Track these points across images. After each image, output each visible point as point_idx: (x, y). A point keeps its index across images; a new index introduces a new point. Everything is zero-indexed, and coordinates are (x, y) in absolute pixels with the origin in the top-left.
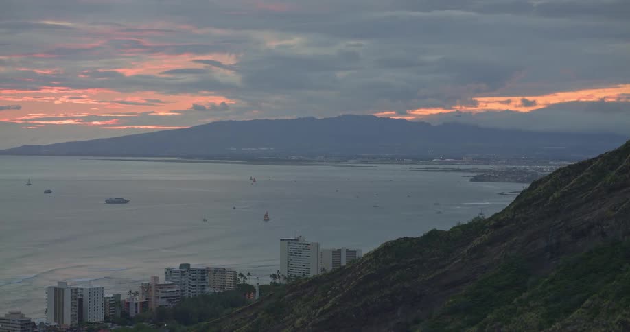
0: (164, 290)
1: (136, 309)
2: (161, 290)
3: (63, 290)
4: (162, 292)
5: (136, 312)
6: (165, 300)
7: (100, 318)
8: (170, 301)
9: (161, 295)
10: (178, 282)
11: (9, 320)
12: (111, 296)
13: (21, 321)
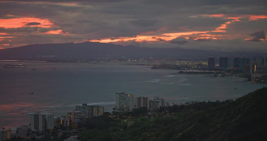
0: (78, 115)
1: (67, 123)
2: (76, 115)
3: (38, 115)
4: (77, 116)
5: (67, 125)
6: (78, 119)
7: (53, 128)
8: (80, 120)
9: (76, 117)
10: (82, 111)
11: (22, 129)
12: (56, 118)
13: (28, 129)
